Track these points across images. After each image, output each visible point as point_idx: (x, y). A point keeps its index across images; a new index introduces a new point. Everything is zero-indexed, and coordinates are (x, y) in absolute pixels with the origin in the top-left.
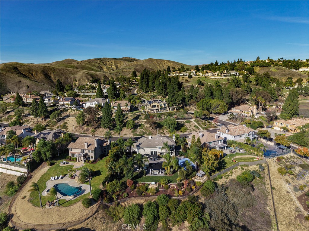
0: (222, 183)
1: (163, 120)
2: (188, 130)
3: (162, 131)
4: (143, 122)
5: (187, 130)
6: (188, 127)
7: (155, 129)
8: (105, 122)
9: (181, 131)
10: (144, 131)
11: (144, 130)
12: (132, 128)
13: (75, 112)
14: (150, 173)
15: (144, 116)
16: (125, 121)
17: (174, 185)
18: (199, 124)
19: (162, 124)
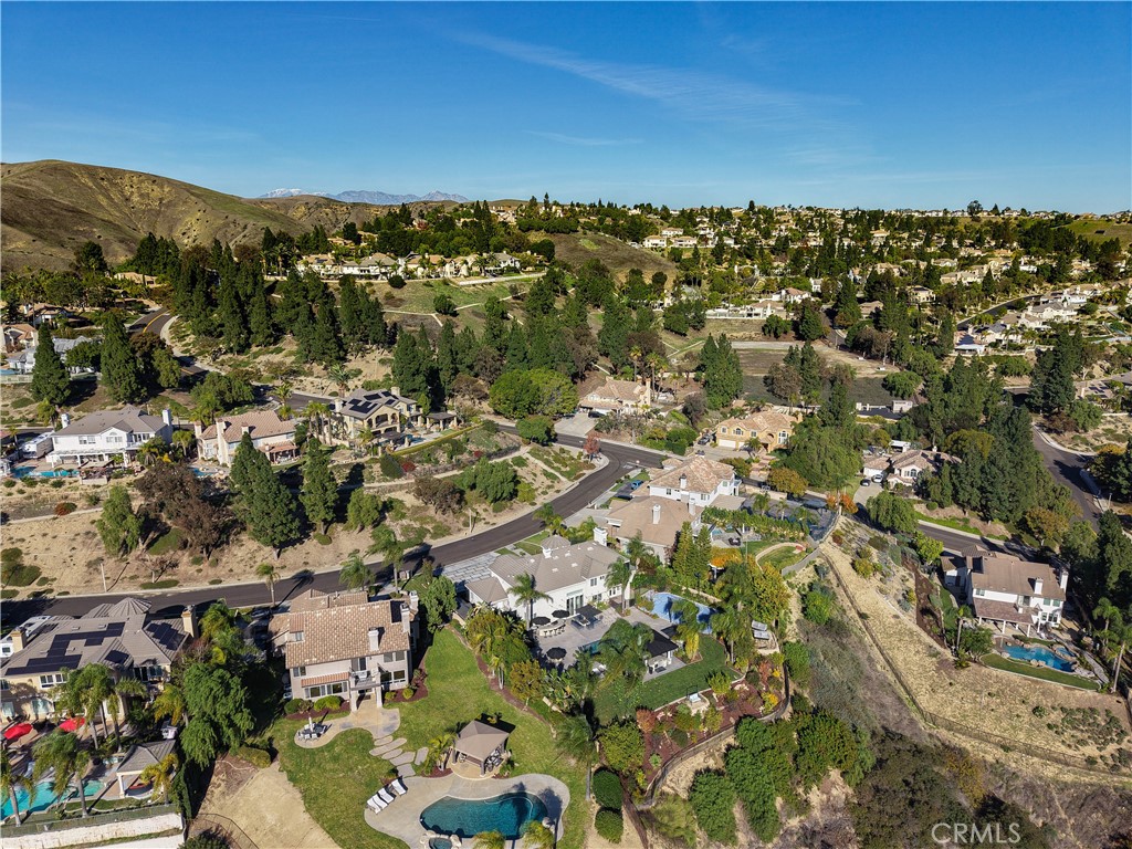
2: (537, 489)
3: (470, 513)
4: (390, 491)
5: (534, 490)
6: (530, 479)
7: (446, 509)
9: (524, 500)
10: (417, 525)
11: (412, 523)
12: (372, 523)
13: (21, 492)
15: (377, 467)
17: (741, 683)
18: (548, 463)
19: (457, 486)
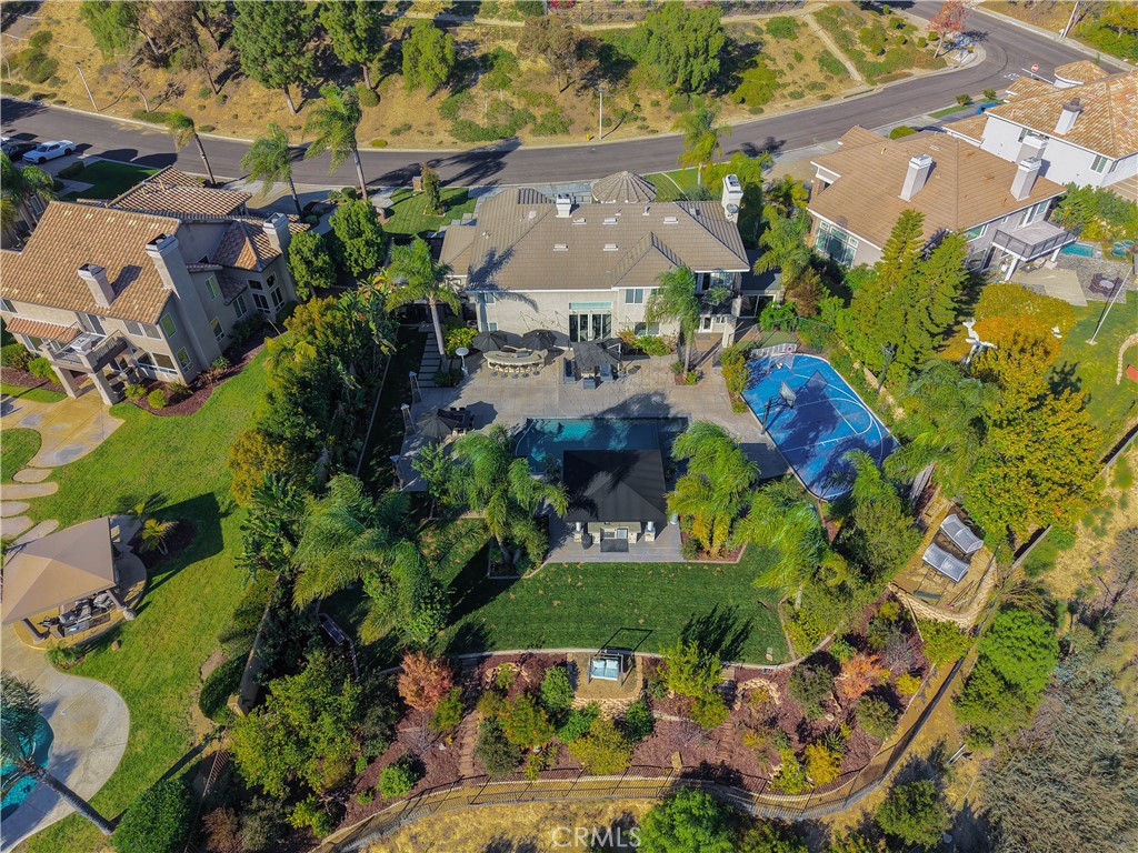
0: (1075, 586)
1: (630, 18)
2: (785, 85)
3: (625, 103)
4: (506, 37)
5: (779, 86)
6: (782, 64)
7: (585, 87)
8: (262, 44)
9: (743, 101)
10: (518, 104)
11: (515, 99)
12: (441, 85)
14: (578, 536)
16: (395, 30)
17: (772, 678)
18: (844, 41)
19: (627, 50)
